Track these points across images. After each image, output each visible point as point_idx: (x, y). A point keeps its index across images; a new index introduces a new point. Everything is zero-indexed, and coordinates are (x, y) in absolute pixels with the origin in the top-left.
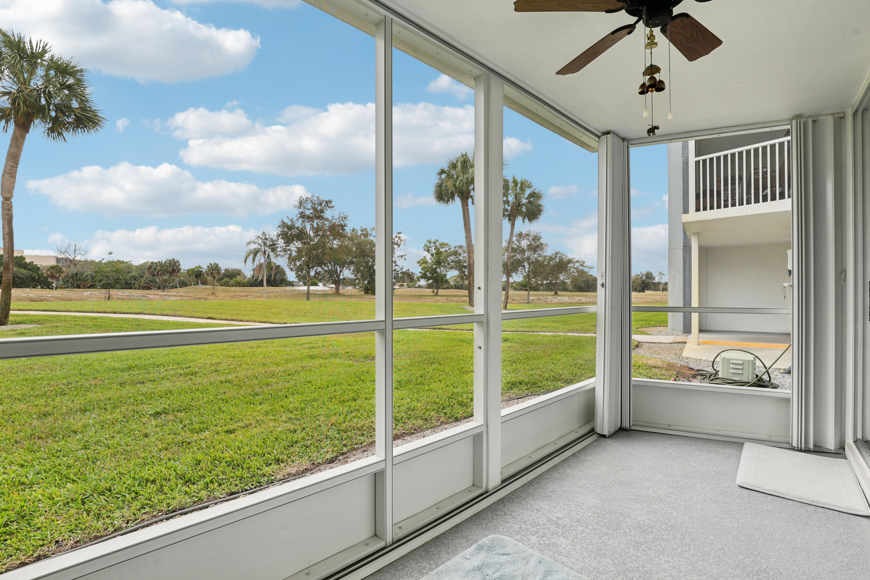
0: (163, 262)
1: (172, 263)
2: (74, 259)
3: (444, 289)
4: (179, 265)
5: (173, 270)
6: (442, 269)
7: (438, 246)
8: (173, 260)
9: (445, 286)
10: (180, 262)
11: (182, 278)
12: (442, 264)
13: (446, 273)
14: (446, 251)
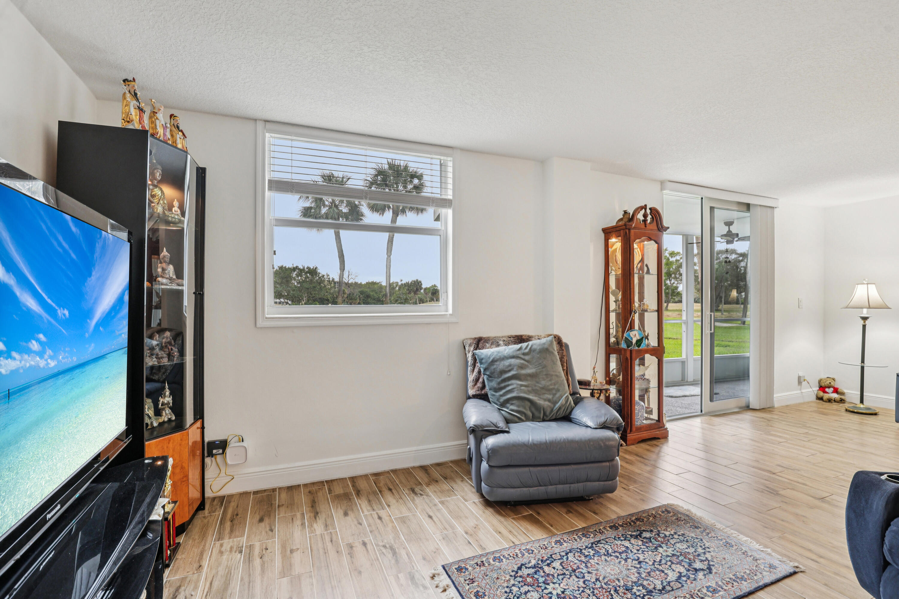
0: (410, 283)
1: (416, 283)
2: (348, 282)
3: (676, 302)
4: (421, 284)
5: (417, 289)
6: (673, 281)
7: (668, 256)
8: (417, 280)
9: (677, 300)
10: (422, 283)
11: (420, 296)
12: (673, 276)
13: (678, 285)
14: (677, 261)
